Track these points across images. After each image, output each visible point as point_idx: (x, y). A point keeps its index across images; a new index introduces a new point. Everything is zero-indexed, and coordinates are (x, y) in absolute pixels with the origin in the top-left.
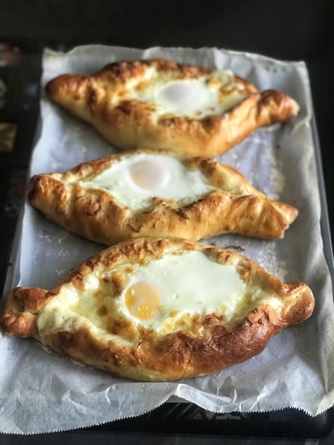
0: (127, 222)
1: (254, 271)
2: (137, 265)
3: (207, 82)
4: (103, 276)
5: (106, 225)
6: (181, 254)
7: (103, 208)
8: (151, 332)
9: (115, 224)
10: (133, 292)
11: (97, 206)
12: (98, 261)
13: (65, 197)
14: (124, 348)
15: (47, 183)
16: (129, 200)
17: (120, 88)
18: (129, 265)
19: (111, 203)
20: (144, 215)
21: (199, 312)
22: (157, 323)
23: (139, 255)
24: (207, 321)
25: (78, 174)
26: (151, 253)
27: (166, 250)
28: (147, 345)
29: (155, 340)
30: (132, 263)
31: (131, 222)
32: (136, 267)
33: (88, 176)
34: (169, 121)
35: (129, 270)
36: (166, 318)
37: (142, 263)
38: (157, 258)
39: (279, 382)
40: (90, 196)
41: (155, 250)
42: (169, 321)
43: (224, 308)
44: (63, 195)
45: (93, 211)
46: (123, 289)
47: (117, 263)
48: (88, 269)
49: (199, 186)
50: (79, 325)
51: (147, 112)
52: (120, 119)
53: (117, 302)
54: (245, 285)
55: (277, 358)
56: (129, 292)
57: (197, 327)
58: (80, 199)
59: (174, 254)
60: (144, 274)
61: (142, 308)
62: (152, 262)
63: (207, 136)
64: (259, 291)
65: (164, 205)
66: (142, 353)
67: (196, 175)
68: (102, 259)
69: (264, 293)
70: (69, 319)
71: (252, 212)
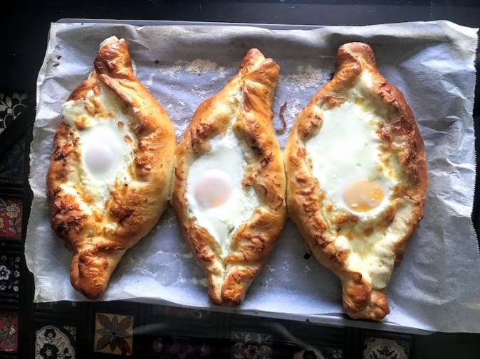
0: (273, 211)
1: (331, 94)
2: (324, 201)
3: (81, 128)
4: (334, 232)
5: (275, 231)
6: (310, 161)
7: (256, 234)
8: (396, 188)
9: (275, 222)
10: (355, 205)
11: (255, 240)
12: (321, 237)
13: (244, 271)
14: (414, 212)
15: (232, 291)
16: (246, 210)
17: (91, 221)
18: (324, 209)
19: (252, 227)
20: (268, 195)
21: (377, 145)
22: (388, 183)
23: (316, 200)
24: (386, 138)
25: (213, 260)
26: (313, 189)
27: (308, 174)
28: (410, 192)
29: (406, 185)
30: (322, 205)
31: (273, 207)
32: (326, 203)
33: (214, 250)
34: (140, 170)
35: (330, 209)
36: (383, 175)
37: (322, 197)
38: (317, 183)
39: (443, 79)
40: (243, 247)
41: (310, 185)
42: (386, 172)
43: (371, 123)
44: (242, 273)
45: (260, 244)
46: (351, 214)
47: (323, 220)
48: (330, 246)
49: (227, 142)
50: (389, 252)
51: (129, 193)
52: (136, 220)
53: (365, 219)
54: (346, 103)
55: (401, 82)
56: (354, 208)
57: (393, 148)
58: (247, 256)
59: (311, 167)
60: (334, 195)
61: (372, 197)
62: (321, 187)
63: (158, 131)
64: (354, 90)
65: (256, 176)
66: (418, 196)
67: (214, 144)
68: (319, 234)
69: (356, 86)
70: (382, 261)
71: (262, 91)
